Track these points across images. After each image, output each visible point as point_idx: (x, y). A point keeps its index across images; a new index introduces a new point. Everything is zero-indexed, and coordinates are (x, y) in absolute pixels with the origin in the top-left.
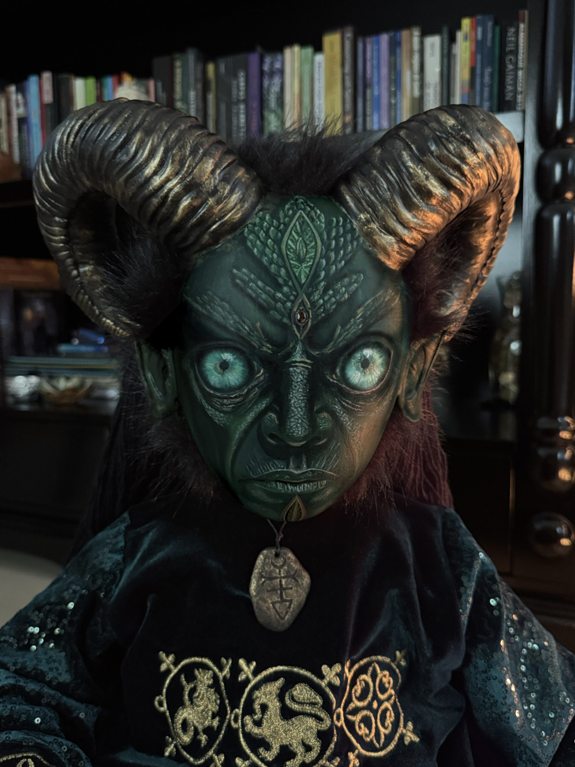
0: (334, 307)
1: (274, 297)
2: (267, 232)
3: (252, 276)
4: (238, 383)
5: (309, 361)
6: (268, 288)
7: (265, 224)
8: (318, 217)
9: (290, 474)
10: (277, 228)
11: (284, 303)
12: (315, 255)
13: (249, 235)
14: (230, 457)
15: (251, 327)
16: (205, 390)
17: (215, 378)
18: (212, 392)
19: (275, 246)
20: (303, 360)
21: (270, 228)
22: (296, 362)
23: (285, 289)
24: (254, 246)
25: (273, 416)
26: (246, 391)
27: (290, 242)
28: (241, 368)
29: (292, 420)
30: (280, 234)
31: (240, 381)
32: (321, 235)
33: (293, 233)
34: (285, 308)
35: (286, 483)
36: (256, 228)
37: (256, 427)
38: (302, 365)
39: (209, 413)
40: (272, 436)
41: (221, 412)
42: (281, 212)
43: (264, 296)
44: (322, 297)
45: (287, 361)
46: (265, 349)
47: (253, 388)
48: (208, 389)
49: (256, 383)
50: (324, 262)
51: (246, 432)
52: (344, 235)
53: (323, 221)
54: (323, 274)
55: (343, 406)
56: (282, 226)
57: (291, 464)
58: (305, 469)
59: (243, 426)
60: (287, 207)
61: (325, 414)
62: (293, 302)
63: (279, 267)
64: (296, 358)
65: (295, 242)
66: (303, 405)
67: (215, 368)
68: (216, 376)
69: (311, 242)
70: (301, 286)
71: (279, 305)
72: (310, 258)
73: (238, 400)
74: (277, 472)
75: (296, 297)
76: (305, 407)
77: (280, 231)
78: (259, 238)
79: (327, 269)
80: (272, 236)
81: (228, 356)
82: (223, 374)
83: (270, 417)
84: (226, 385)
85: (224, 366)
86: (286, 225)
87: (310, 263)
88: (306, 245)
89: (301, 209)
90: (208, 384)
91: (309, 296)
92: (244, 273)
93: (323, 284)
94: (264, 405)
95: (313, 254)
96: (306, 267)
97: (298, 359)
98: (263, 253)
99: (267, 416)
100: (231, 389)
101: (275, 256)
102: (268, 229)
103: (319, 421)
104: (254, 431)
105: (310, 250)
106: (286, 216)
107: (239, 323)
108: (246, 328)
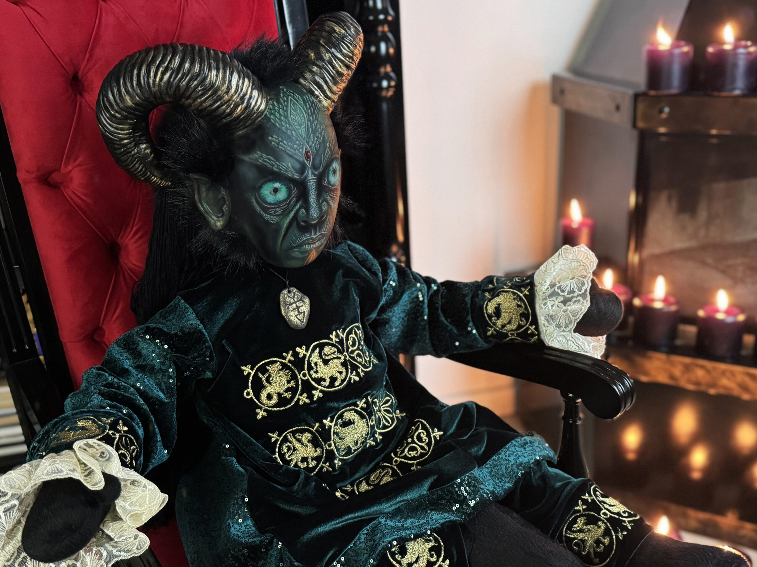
0: (319, 146)
1: (293, 148)
2: (279, 112)
3: (280, 139)
4: (284, 198)
5: (315, 178)
6: (290, 144)
7: (276, 108)
8: (299, 99)
9: (312, 239)
10: (283, 109)
11: (298, 151)
12: (305, 120)
13: (270, 115)
14: (280, 238)
15: (286, 166)
16: (264, 206)
18: (269, 206)
19: (286, 120)
20: (312, 178)
21: (279, 110)
22: (310, 179)
23: (297, 142)
24: (276, 121)
25: (303, 210)
26: (289, 201)
27: (292, 116)
28: (286, 190)
29: (312, 210)
30: (286, 113)
31: (285, 196)
32: (303, 108)
33: (292, 110)
34: (299, 152)
35: (310, 244)
36: (273, 111)
37: (295, 219)
38: (312, 180)
39: (266, 218)
40: (303, 221)
41: (274, 216)
42: (281, 99)
43: (289, 148)
44: (313, 142)
45: (306, 180)
46: (295, 177)
47: (293, 198)
48: (266, 205)
49: (294, 195)
50: (309, 123)
51: (290, 223)
52: (312, 106)
53: (301, 100)
54: (310, 130)
55: (330, 196)
56: (285, 108)
57: (313, 233)
58: (318, 234)
59: (288, 220)
60: (282, 95)
61: (325, 203)
62: (302, 148)
63: (291, 131)
64: (310, 177)
65: (294, 116)
66: (316, 201)
67: (271, 193)
68: (271, 197)
69: (301, 114)
70: (304, 139)
72: (303, 123)
73: (284, 207)
74: (306, 240)
75: (303, 145)
76: (317, 202)
77: (285, 111)
78: (277, 117)
79: (312, 127)
80: (283, 115)
81: (277, 185)
82: (275, 195)
83: (302, 211)
84: (278, 201)
85: (276, 190)
86: (287, 106)
87: (304, 125)
88: (300, 116)
89: (289, 95)
90: (266, 203)
91: (308, 143)
92: (275, 138)
93: (312, 135)
94: (298, 206)
95: (304, 120)
96: (303, 128)
98: (282, 125)
99: (300, 212)
101: (288, 125)
103: (323, 207)
104: (294, 223)
105: (302, 119)
106: (284, 101)
107: (279, 166)
108: (284, 168)
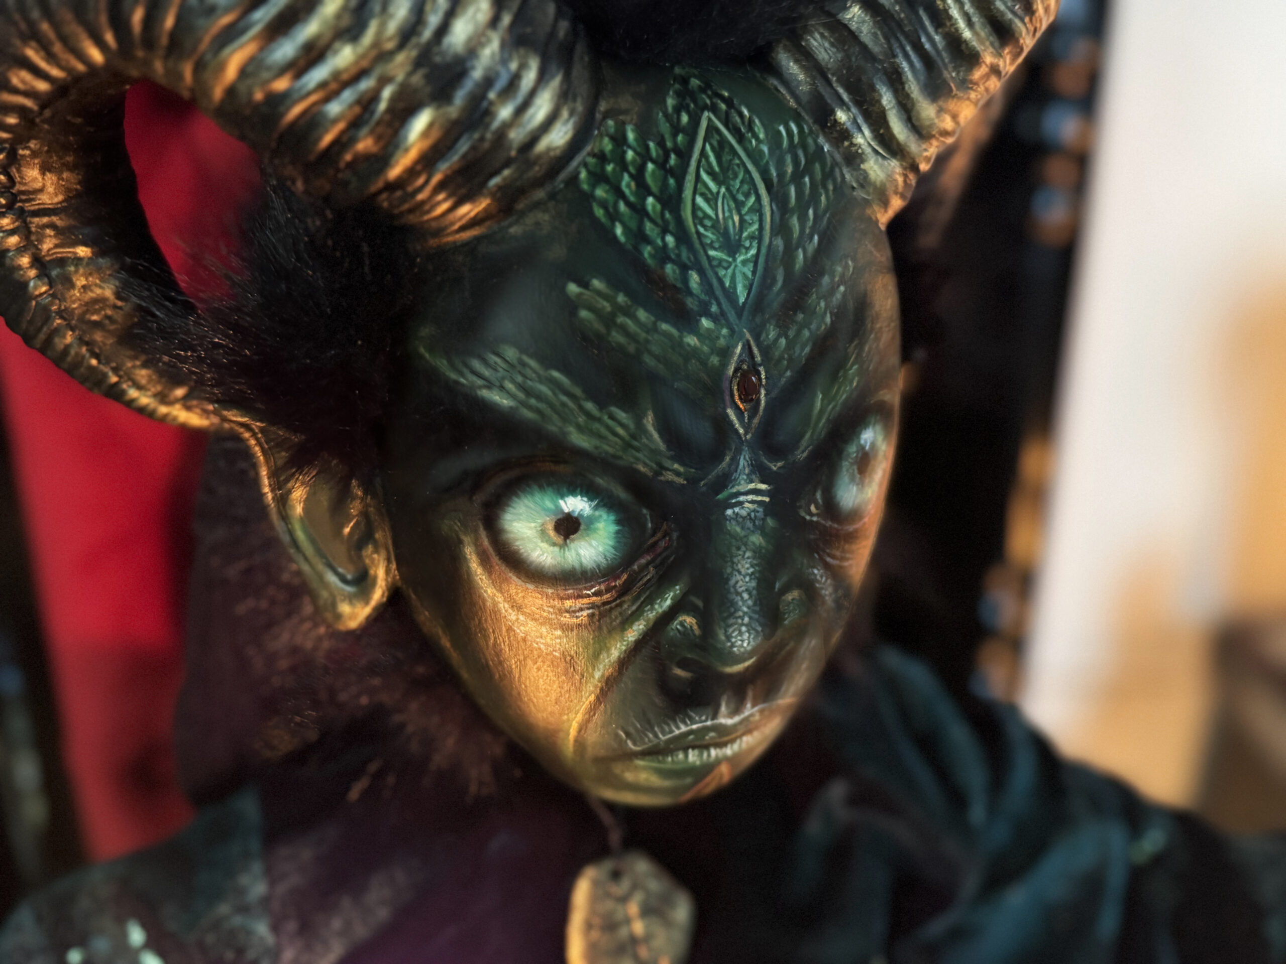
0: (808, 350)
1: (679, 348)
4: (604, 563)
6: (664, 326)
9: (718, 728)
11: (704, 360)
13: (594, 186)
15: (632, 427)
17: (540, 555)
21: (644, 164)
22: (738, 494)
25: (690, 620)
26: (625, 576)
29: (731, 621)
31: (610, 556)
32: (764, 174)
34: (707, 372)
35: (706, 746)
37: (647, 650)
40: (684, 663)
41: (554, 626)
42: (661, 117)
43: (656, 347)
44: (783, 332)
45: (720, 497)
47: (644, 567)
49: (650, 556)
51: (623, 664)
53: (761, 136)
54: (781, 274)
55: (827, 566)
57: (723, 709)
58: (748, 710)
59: (615, 652)
60: (670, 101)
61: (795, 593)
62: (724, 354)
63: (685, 268)
64: (739, 484)
66: (754, 584)
68: (544, 549)
70: (739, 310)
71: (693, 364)
73: (603, 598)
74: (691, 732)
75: (730, 338)
76: (758, 587)
79: (788, 261)
82: (563, 546)
85: (568, 527)
91: (757, 333)
93: (782, 297)
97: (743, 486)
100: (587, 577)
103: (783, 609)
105: (747, 218)
107: (599, 420)
108: (620, 431)
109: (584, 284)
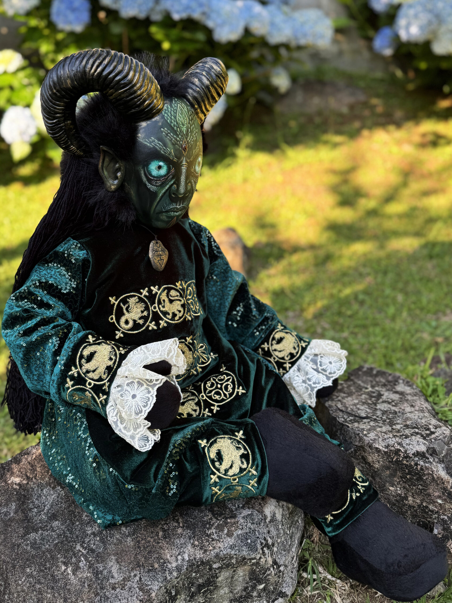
0: (193, 143)
1: (176, 140)
2: (171, 113)
3: (169, 131)
5: (187, 164)
6: (175, 136)
7: (169, 110)
8: (184, 107)
9: (177, 208)
10: (173, 112)
11: (180, 142)
12: (187, 122)
13: (164, 114)
14: (155, 204)
16: (149, 177)
17: (155, 172)
18: (152, 178)
19: (175, 119)
24: (168, 119)
25: (175, 186)
26: (167, 177)
28: (166, 168)
29: (181, 187)
30: (175, 114)
31: (165, 173)
32: (187, 114)
33: (179, 114)
34: (180, 144)
35: (174, 212)
36: (166, 111)
37: (168, 191)
39: (149, 187)
40: (174, 194)
41: (155, 186)
42: (173, 105)
43: (173, 139)
44: (190, 139)
45: (181, 165)
46: (175, 160)
47: (170, 176)
49: (171, 173)
50: (189, 125)
51: (165, 193)
52: (192, 114)
53: (186, 108)
54: (189, 130)
55: (194, 181)
57: (178, 204)
58: (181, 206)
59: (163, 191)
60: (174, 102)
61: (189, 184)
62: (182, 141)
63: (177, 127)
65: (180, 117)
67: (156, 169)
69: (185, 117)
70: (184, 135)
71: (178, 143)
72: (186, 124)
73: (163, 181)
74: (173, 208)
75: (183, 139)
76: (185, 181)
78: (168, 116)
79: (190, 128)
80: (173, 115)
81: (161, 164)
82: (158, 171)
84: (159, 175)
85: (160, 167)
86: (176, 110)
87: (186, 126)
88: (184, 119)
89: (178, 103)
90: (151, 175)
91: (186, 139)
92: (166, 130)
93: (189, 134)
94: (172, 182)
96: (185, 128)
97: (184, 164)
98: (171, 122)
99: (173, 186)
100: (162, 177)
101: (175, 123)
102: (171, 112)
103: (188, 186)
104: (167, 193)
105: (185, 121)
106: (175, 107)
107: (165, 150)
108: (168, 152)
109: (164, 129)
